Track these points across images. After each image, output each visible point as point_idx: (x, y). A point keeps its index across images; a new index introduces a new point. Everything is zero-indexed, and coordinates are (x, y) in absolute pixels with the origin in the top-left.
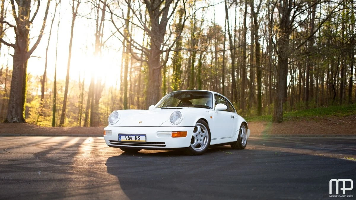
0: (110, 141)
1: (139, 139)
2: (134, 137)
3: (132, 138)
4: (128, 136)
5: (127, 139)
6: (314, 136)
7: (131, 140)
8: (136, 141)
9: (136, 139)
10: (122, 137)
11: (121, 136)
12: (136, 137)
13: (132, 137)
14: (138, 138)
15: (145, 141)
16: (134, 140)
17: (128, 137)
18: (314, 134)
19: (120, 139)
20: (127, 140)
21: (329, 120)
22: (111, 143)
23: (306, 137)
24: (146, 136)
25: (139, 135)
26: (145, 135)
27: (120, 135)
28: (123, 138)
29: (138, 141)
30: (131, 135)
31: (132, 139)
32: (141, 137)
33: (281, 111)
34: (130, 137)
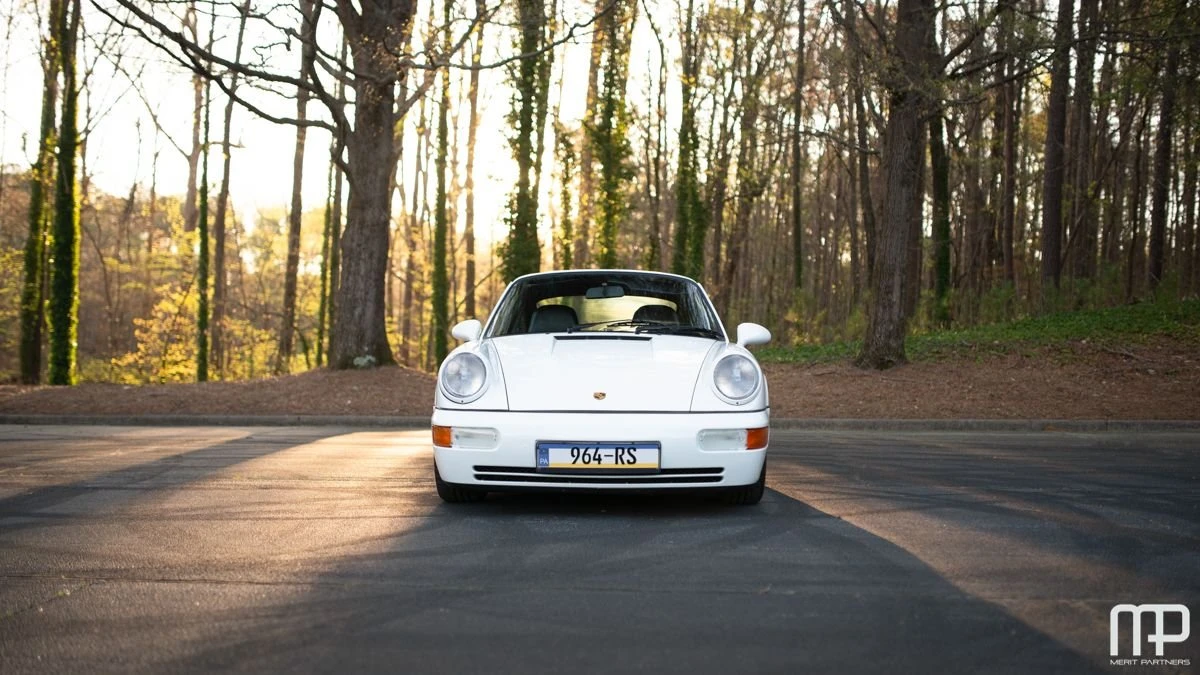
0: (477, 468)
1: (632, 460)
2: (612, 452)
3: (602, 457)
4: (582, 451)
5: (580, 460)
6: (1001, 427)
7: (594, 464)
8: (620, 466)
9: (618, 458)
10: (552, 452)
11: (551, 450)
12: (620, 452)
13: (602, 452)
14: (626, 457)
15: (656, 466)
16: (608, 462)
17: (584, 454)
18: (1006, 417)
19: (542, 461)
20: (580, 464)
21: (1127, 357)
22: (478, 477)
23: (961, 429)
24: (660, 448)
25: (633, 443)
26: (656, 445)
27: (543, 447)
28: (560, 458)
29: (627, 466)
30: (598, 445)
31: (599, 460)
32: (639, 453)
33: (895, 318)
34: (591, 452)
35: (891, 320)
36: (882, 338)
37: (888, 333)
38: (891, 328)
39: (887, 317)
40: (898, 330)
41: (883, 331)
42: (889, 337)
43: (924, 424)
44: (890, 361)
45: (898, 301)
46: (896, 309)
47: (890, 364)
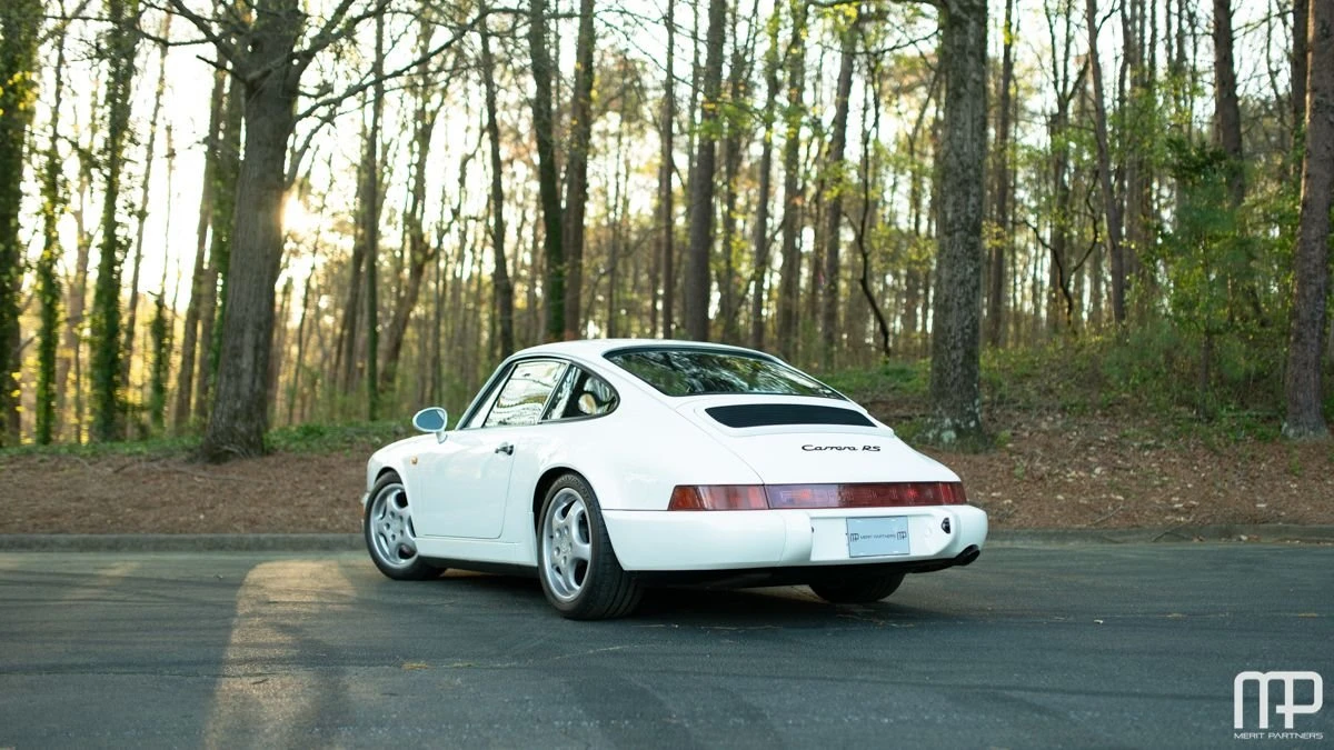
35: (238, 395)
36: (224, 420)
37: (232, 413)
38: (239, 405)
39: (232, 390)
40: (249, 408)
41: (226, 410)
42: (235, 418)
43: (194, 541)
44: (228, 452)
45: (250, 369)
46: (247, 380)
47: (231, 456)
